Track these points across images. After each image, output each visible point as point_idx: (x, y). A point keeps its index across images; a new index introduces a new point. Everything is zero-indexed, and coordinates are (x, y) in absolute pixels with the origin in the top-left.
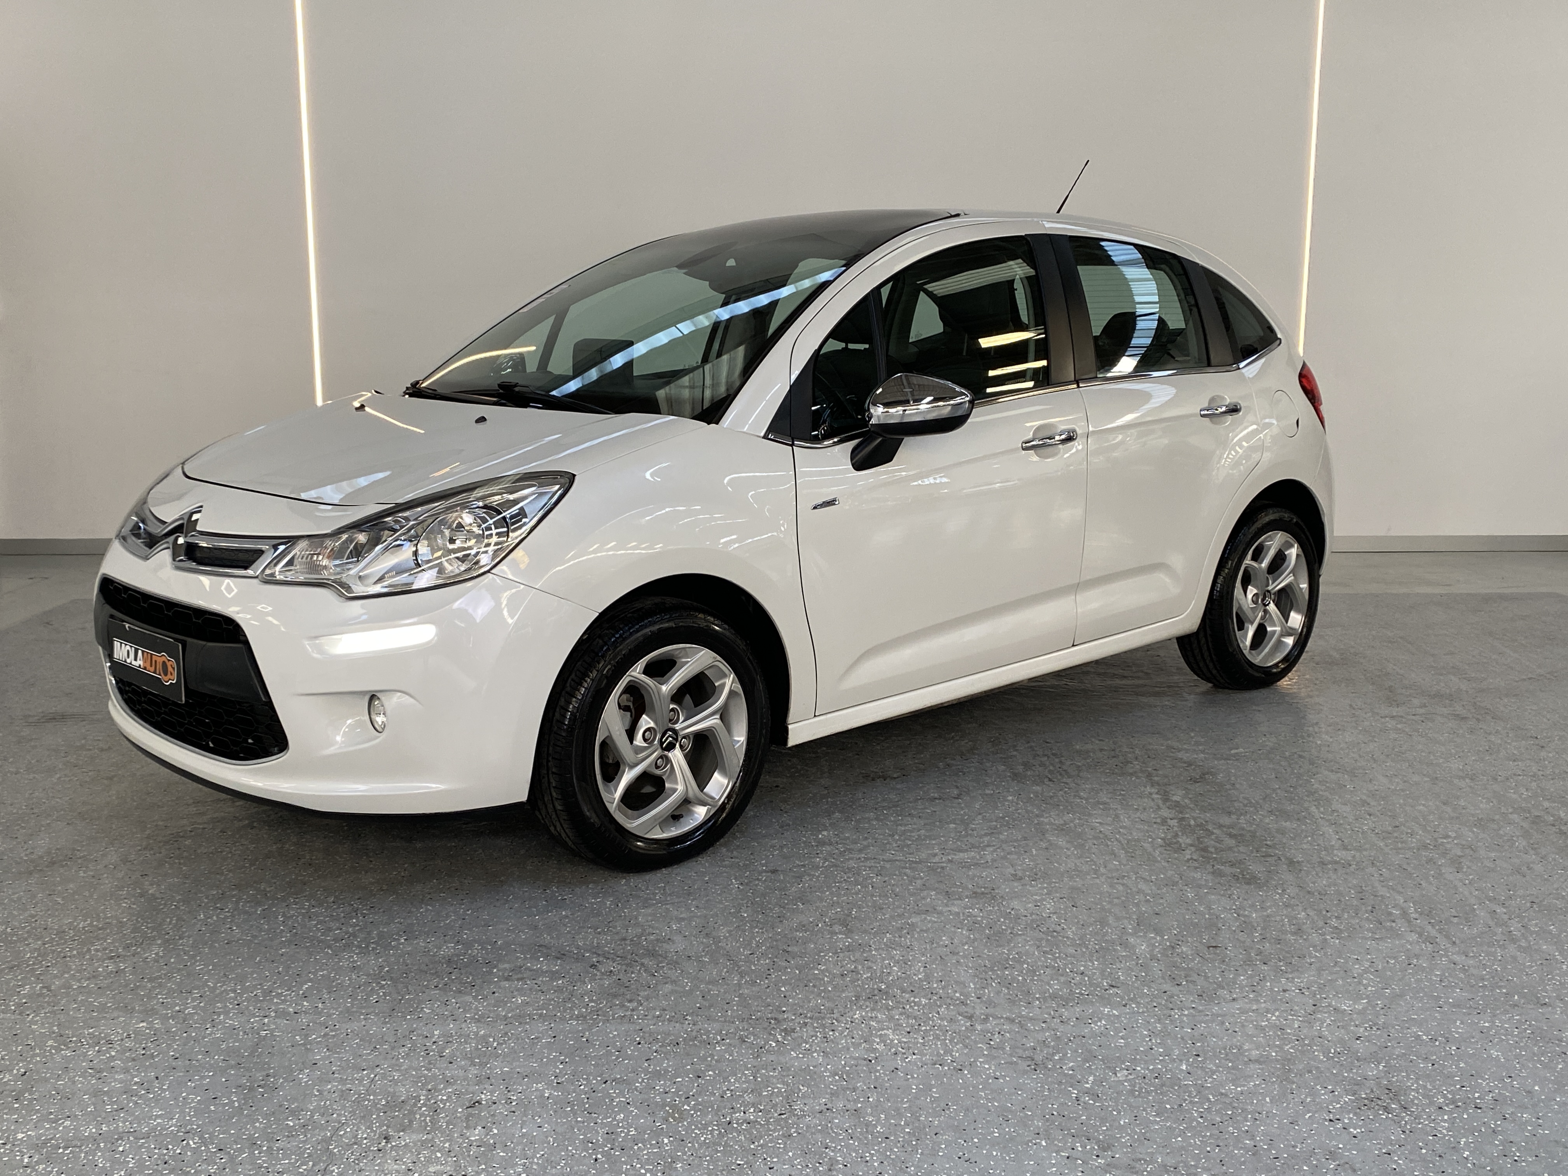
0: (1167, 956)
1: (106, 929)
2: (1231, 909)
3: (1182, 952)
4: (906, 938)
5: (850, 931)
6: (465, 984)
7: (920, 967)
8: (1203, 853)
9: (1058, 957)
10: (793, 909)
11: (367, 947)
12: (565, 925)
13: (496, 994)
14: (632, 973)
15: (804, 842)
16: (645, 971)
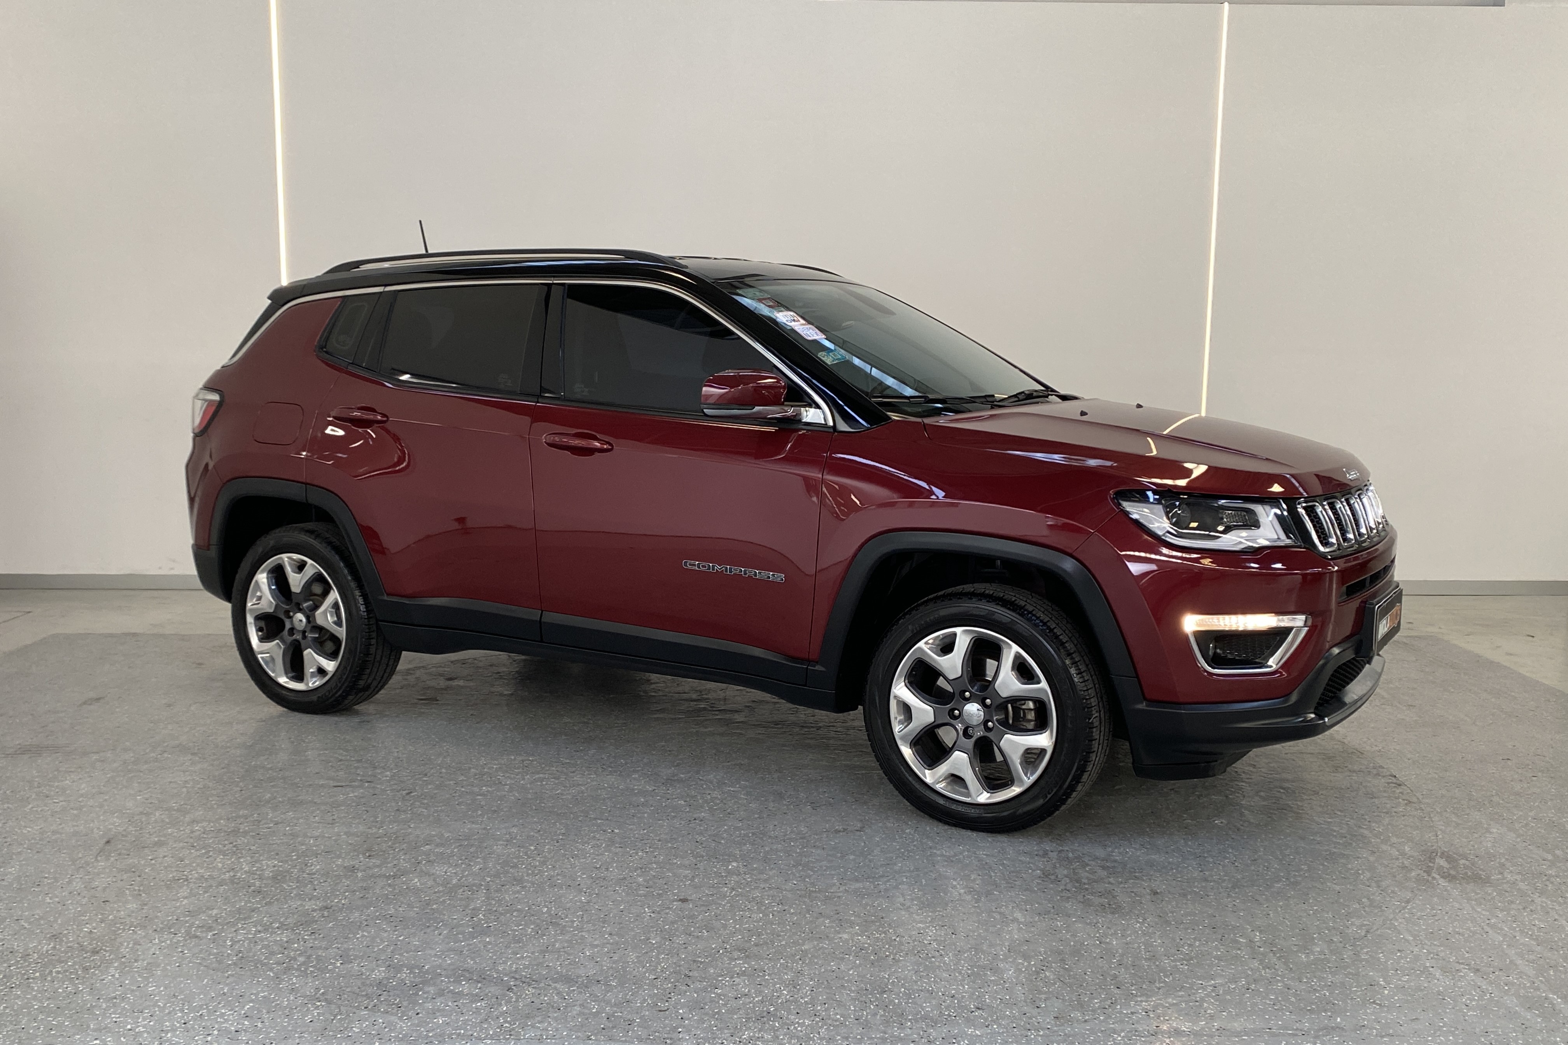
0: (1031, 981)
1: (67, 953)
2: (1095, 936)
3: (1046, 976)
4: (798, 963)
5: (747, 957)
6: (392, 1005)
7: (808, 990)
8: (1077, 885)
9: (934, 981)
10: (698, 937)
11: (306, 969)
12: (487, 951)
13: (420, 1015)
14: (546, 995)
15: (715, 872)
16: (558, 993)
